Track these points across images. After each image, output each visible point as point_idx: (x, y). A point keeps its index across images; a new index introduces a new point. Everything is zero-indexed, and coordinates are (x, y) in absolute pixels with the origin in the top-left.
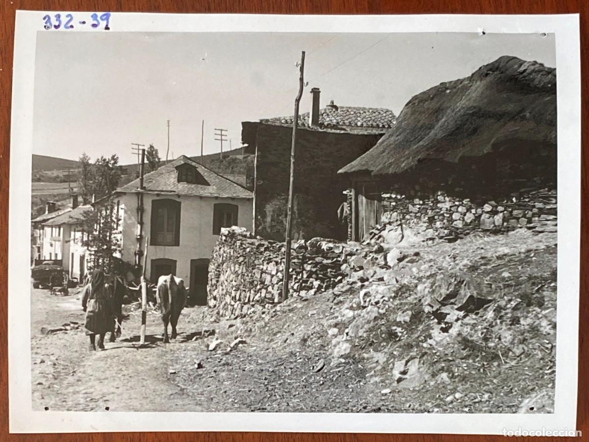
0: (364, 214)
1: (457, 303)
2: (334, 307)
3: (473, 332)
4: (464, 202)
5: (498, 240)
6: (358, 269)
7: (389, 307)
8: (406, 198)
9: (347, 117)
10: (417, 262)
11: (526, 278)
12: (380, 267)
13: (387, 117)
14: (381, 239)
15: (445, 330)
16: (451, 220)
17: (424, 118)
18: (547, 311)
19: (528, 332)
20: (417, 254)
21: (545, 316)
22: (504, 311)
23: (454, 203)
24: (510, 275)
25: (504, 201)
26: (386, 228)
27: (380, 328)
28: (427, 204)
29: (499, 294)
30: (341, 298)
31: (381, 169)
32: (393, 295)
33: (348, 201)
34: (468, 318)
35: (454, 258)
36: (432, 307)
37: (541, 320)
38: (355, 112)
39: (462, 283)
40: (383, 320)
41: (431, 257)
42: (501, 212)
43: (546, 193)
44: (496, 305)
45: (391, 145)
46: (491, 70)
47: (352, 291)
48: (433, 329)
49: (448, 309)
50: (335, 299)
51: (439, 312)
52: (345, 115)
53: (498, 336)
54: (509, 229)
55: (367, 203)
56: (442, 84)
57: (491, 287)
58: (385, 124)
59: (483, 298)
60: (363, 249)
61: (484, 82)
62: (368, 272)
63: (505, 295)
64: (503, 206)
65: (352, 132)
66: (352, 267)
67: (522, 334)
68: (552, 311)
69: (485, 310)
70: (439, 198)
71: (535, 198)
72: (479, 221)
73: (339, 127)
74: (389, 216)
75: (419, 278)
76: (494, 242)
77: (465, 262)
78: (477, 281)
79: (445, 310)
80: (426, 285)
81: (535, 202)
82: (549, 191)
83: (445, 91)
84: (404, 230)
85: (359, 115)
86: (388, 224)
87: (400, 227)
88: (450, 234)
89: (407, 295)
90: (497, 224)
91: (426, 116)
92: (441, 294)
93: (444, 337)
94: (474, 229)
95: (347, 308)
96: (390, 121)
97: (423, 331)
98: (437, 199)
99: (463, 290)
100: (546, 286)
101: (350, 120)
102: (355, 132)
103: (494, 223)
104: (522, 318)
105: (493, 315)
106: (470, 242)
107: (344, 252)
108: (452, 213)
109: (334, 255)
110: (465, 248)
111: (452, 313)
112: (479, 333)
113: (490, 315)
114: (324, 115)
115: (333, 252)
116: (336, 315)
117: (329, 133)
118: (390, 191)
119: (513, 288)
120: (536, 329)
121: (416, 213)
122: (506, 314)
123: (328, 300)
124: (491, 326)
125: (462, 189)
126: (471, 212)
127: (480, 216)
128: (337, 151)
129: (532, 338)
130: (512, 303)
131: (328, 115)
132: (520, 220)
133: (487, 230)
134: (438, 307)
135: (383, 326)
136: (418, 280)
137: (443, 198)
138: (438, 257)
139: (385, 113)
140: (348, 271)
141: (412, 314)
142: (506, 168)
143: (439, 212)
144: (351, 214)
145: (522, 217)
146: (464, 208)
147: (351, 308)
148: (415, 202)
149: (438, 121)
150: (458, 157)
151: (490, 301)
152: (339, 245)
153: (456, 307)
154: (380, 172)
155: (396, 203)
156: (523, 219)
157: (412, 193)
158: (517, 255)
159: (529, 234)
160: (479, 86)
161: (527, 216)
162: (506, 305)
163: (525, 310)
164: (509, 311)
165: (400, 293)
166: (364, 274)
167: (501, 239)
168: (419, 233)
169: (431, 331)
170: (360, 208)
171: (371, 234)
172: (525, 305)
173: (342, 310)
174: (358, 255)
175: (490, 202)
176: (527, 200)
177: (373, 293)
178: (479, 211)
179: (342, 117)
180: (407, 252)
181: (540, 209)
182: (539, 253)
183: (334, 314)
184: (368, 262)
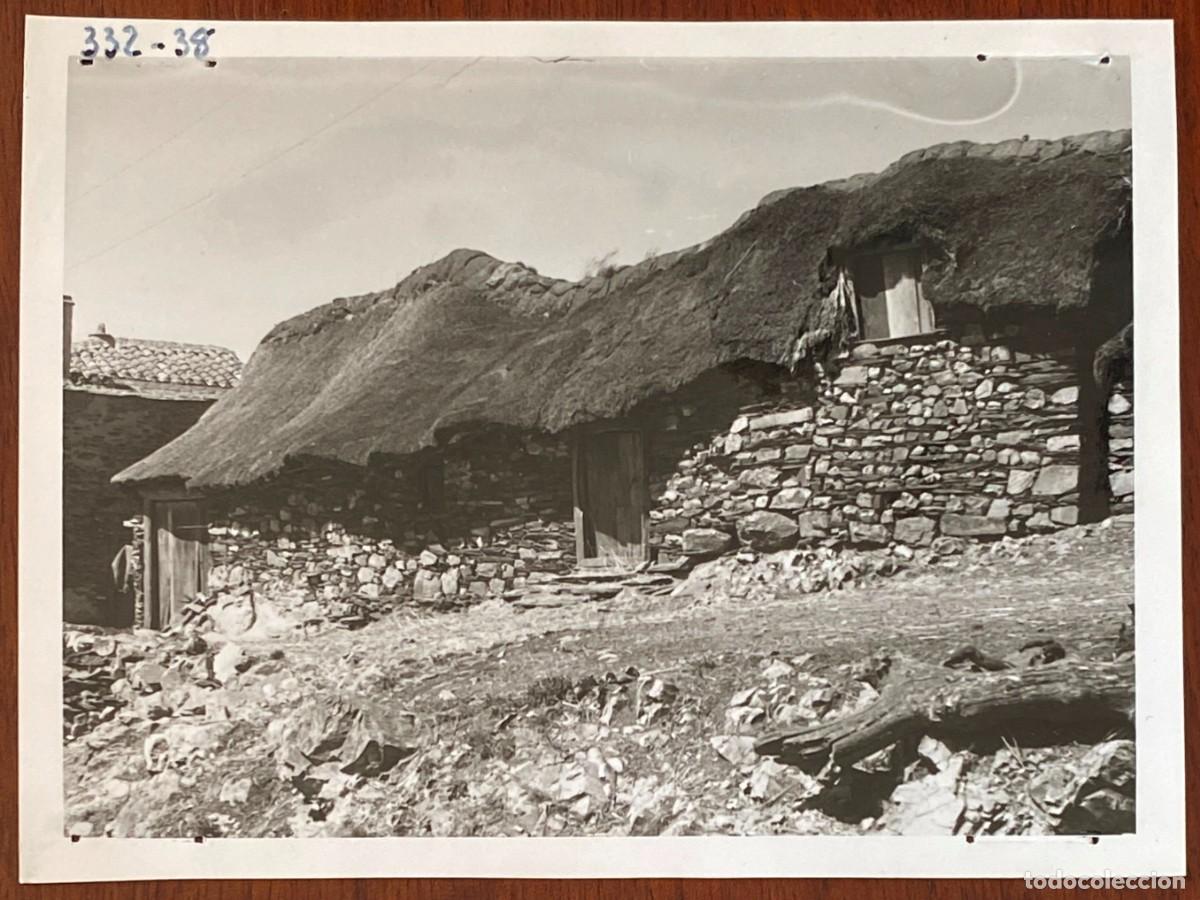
0: (171, 570)
1: (343, 757)
2: (87, 775)
3: (375, 816)
4: (381, 545)
5: (448, 624)
6: (149, 690)
7: (204, 771)
8: (261, 538)
9: (135, 362)
10: (278, 671)
11: (481, 702)
12: (198, 685)
13: (224, 364)
14: (207, 624)
15: (318, 816)
16: (355, 584)
17: (299, 371)
18: (520, 767)
19: (484, 810)
20: (278, 655)
21: (517, 779)
22: (438, 772)
23: (360, 547)
24: (453, 696)
25: (460, 544)
26: (219, 600)
27: (181, 819)
28: (306, 550)
29: (428, 737)
30: (104, 755)
31: (207, 475)
32: (216, 744)
33: (135, 542)
34: (366, 788)
35: (356, 662)
36: (292, 768)
37: (508, 785)
38: (153, 352)
39: (354, 717)
40: (189, 801)
41: (309, 660)
42: (455, 566)
43: (539, 528)
44: (423, 759)
45: (228, 424)
46: (434, 277)
47: (130, 739)
48: (295, 815)
49: (326, 772)
50: (91, 756)
51: (307, 777)
52: (130, 356)
53: (425, 823)
54: (469, 602)
55: (178, 546)
56: (337, 301)
57: (412, 723)
58: (219, 378)
59: (396, 745)
60: (161, 645)
61: (420, 302)
62: (172, 695)
63: (439, 737)
64: (458, 555)
65: (143, 395)
66: (136, 685)
67: (472, 817)
68: (528, 767)
69: (401, 769)
70: (329, 536)
71: (520, 539)
72: (412, 585)
73: (117, 381)
74: (225, 575)
75: (276, 706)
76: (440, 627)
77: (373, 670)
78: (384, 712)
79: (318, 774)
80: (286, 721)
81: (518, 548)
82: (545, 525)
83: (342, 317)
84: (257, 604)
85: (161, 357)
86: (222, 591)
87: (248, 597)
88: (354, 612)
89: (245, 743)
90: (446, 590)
91: (304, 367)
92: (310, 741)
93: (316, 830)
94: (401, 601)
95: (116, 777)
96: (231, 373)
97: (274, 819)
98: (326, 540)
99: (356, 729)
100: (519, 718)
101: (141, 368)
102: (153, 394)
103: (441, 588)
104: (472, 784)
105: (416, 780)
106: (392, 628)
107: (118, 653)
108: (357, 570)
109: (96, 661)
110: (380, 640)
111: (334, 780)
112: (389, 817)
113: (411, 780)
114: (84, 354)
115: (94, 654)
116: (91, 792)
117: (94, 395)
118: (228, 523)
119: (456, 722)
120: (498, 804)
121: (283, 569)
122: (442, 776)
123: (76, 760)
124: (412, 802)
125: (376, 520)
126: (395, 567)
127: (414, 574)
128: (111, 434)
129: (490, 824)
130: (454, 753)
131: (91, 355)
132: (491, 583)
133: (428, 604)
134: (304, 768)
135: (188, 814)
136: (272, 710)
137: (338, 537)
138: (321, 662)
139: (220, 355)
140: (127, 694)
141: (253, 785)
142: (464, 478)
143: (331, 566)
144: (141, 571)
145: (495, 576)
146: (381, 558)
147: (125, 777)
148: (280, 546)
149: (327, 378)
150: (367, 454)
151: (411, 751)
152: (110, 638)
153: (341, 766)
154: (204, 482)
155: (240, 547)
156: (497, 580)
157: (274, 526)
158: (474, 653)
159: (507, 611)
160: (410, 310)
161: (505, 574)
162: (443, 758)
163: (479, 767)
164: (446, 770)
165: (231, 741)
166: (162, 699)
167: (453, 621)
168: (289, 610)
169: (290, 820)
170: (162, 556)
171: (185, 613)
172: (478, 756)
173: (104, 781)
174: (150, 659)
175: (431, 547)
176: (504, 543)
177: (172, 741)
178: (412, 564)
179: (123, 361)
180: (259, 651)
181: (528, 561)
182: (512, 651)
183: (86, 790)
184: (171, 674)
